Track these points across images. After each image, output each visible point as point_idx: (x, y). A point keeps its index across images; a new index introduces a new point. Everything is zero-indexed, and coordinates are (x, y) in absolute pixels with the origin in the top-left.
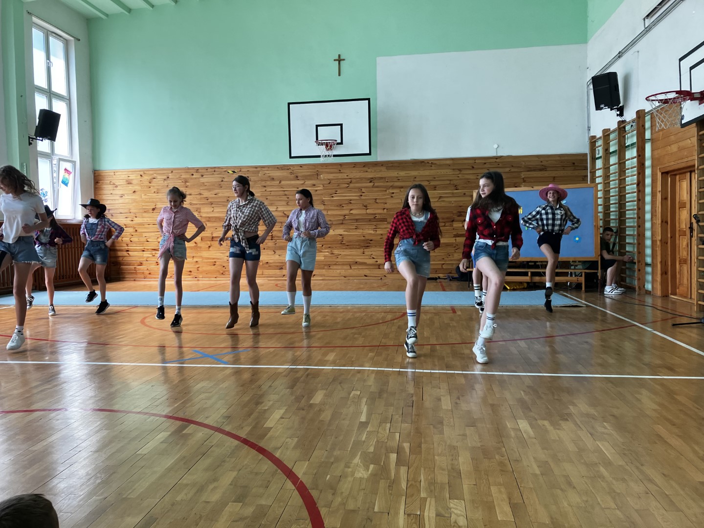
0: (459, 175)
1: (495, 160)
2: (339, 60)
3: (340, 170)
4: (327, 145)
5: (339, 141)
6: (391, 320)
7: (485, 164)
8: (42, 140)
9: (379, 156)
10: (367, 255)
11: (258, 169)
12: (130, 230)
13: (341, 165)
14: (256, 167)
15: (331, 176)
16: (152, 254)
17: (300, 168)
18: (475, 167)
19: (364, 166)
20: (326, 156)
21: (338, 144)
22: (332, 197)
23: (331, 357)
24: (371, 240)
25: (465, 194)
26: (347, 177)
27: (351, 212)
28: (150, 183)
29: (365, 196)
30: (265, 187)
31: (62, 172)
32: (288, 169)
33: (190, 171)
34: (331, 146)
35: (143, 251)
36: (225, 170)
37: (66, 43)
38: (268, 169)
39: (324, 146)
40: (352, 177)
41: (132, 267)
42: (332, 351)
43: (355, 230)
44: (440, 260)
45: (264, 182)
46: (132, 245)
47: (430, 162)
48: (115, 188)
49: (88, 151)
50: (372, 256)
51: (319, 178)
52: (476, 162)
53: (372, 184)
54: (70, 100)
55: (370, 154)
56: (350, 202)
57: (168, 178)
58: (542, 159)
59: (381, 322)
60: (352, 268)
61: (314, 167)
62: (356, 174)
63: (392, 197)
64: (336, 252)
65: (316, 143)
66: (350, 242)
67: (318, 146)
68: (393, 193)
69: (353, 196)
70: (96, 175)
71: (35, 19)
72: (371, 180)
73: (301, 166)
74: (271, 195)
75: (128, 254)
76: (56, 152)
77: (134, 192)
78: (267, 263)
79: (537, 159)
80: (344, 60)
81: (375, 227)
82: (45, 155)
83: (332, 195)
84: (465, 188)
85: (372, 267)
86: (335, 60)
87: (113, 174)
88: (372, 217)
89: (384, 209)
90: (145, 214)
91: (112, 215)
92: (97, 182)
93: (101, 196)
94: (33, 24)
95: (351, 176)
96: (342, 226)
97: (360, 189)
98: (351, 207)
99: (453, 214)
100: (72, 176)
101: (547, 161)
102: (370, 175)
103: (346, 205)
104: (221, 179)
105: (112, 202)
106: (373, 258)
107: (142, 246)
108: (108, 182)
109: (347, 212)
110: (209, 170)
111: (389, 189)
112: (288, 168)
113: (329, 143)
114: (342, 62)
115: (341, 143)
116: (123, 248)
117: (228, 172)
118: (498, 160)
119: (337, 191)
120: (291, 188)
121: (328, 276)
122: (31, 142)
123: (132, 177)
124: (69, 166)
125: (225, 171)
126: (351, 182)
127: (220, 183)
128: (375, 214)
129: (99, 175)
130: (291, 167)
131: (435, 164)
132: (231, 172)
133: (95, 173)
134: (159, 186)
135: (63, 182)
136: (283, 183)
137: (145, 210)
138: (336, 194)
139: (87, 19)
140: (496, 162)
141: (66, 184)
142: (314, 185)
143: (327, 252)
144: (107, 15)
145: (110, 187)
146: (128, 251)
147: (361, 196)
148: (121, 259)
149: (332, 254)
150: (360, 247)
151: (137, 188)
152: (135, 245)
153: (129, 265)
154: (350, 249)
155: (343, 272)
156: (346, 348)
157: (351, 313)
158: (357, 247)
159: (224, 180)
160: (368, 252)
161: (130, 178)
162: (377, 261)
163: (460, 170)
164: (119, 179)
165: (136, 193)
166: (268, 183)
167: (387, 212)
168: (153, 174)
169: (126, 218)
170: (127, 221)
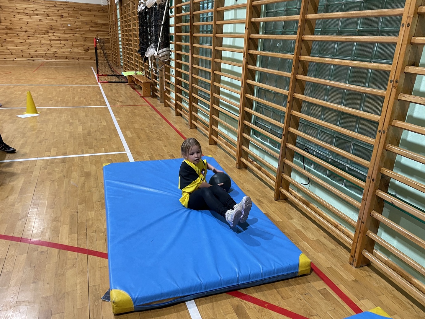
0: (49, 9)
1: (66, 3)
7: (61, 5)
10: (4, 48)
18: (57, 6)
24: (5, 40)
25: (53, 19)
52: (57, 3)
58: (88, 6)
63: (14, 17)
79: (85, 5)
84: (52, 16)
89: (10, 23)
99: (48, 29)
101: (91, 7)
111: (12, 13)
118: (68, 4)
140: (66, 4)
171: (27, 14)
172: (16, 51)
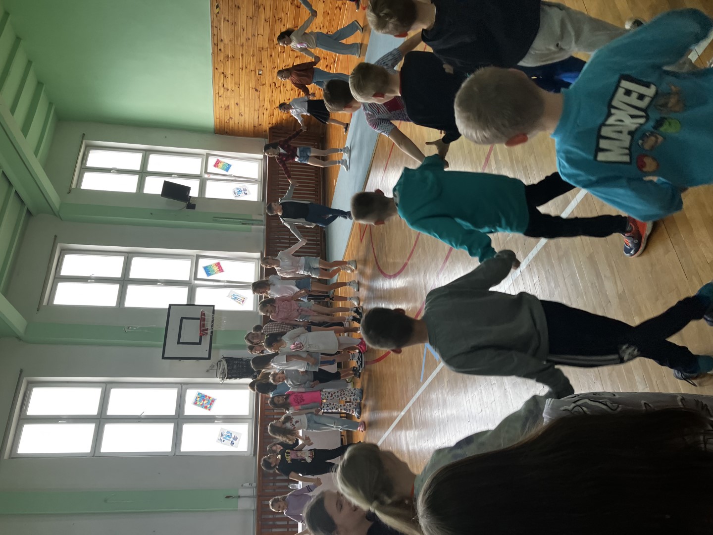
28: (228, 90)
31: (217, 170)
33: (216, 52)
36: (215, 16)
37: (89, 147)
48: (233, 120)
54: (145, 151)
57: (223, 73)
70: (219, 132)
71: (74, 185)
76: (199, 173)
77: (237, 104)
82: (202, 187)
87: (218, 119)
90: (261, 98)
91: (260, 125)
92: (227, 132)
94: (79, 187)
100: (221, 159)
104: (226, 22)
108: (226, 123)
110: (215, 33)
117: (218, 13)
122: (191, 205)
123: (221, 104)
124: (212, 161)
125: (217, 16)
127: (230, 24)
129: (220, 130)
132: (217, 10)
133: (217, 133)
135: (227, 170)
137: (257, 97)
139: (59, 121)
141: (229, 166)
145: (231, 122)
151: (233, 102)
159: (227, 18)
161: (223, 106)
168: (219, 87)
169: (263, 114)
170: (267, 113)
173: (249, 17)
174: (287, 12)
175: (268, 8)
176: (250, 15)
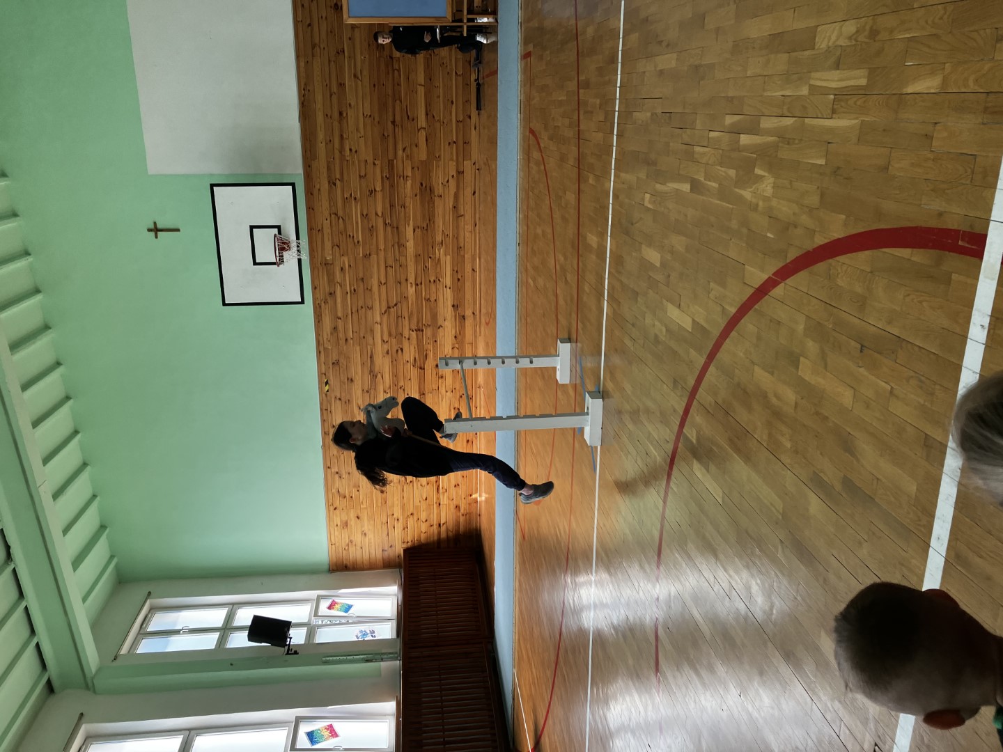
0: (322, 47)
2: (156, 230)
3: (319, 230)
4: (282, 249)
5: (275, 231)
6: (541, 152)
7: (303, 6)
8: (291, 638)
9: (296, 169)
10: (444, 190)
11: (322, 349)
12: (411, 522)
13: (310, 229)
14: (319, 352)
15: (328, 244)
16: (443, 493)
17: (318, 290)
18: (308, 22)
19: (312, 194)
20: (298, 251)
21: (280, 233)
22: (358, 242)
23: (593, 240)
24: (422, 184)
25: (350, 39)
26: (329, 219)
27: (380, 214)
28: (345, 497)
29: (355, 192)
30: (346, 340)
31: (333, 612)
32: (320, 307)
33: (327, 443)
34: (284, 243)
35: (440, 504)
36: (324, 395)
37: (154, 609)
38: (321, 335)
39: (285, 253)
40: (328, 212)
41: (462, 519)
42: (585, 238)
43: (407, 210)
44: (451, 80)
45: (341, 342)
46: (432, 520)
47: (303, 92)
48: (354, 543)
49: (303, 579)
50: (445, 183)
51: (330, 263)
52: (300, 20)
53: (338, 183)
54: (233, 604)
55: (293, 185)
56: (365, 216)
57: (337, 473)
59: (542, 168)
60: (462, 213)
61: (316, 270)
62: (323, 205)
63: (356, 152)
64: (439, 238)
65: (281, 266)
66: (424, 217)
67: (285, 263)
68: (351, 150)
69: (356, 211)
70: (335, 568)
71: (124, 651)
72: (332, 183)
73: (314, 288)
74: (358, 331)
75: (444, 524)
76: (305, 620)
77: (358, 518)
78: (456, 337)
80: (155, 223)
81: (402, 178)
82: (311, 634)
83: (356, 242)
85: (461, 185)
86: (156, 237)
87: (333, 546)
88: (387, 183)
89: (374, 164)
90: (389, 503)
91: (391, 546)
92: (346, 567)
93: (365, 562)
94: (131, 652)
95: (326, 213)
96: (401, 228)
97: (345, 200)
98: (372, 216)
99: (380, 57)
100: (337, 600)
102: (325, 185)
103: (370, 222)
104: (338, 402)
105: (373, 547)
106: (448, 181)
107: (432, 507)
108: (344, 552)
109: (380, 221)
110: (325, 418)
111: (345, 156)
112: (318, 306)
113: (279, 245)
114: (159, 226)
115: (279, 227)
116: (436, 532)
117: (328, 391)
119: (350, 236)
120: (347, 302)
121: (475, 249)
122: (293, 652)
123: (337, 521)
124: (324, 605)
125: (326, 395)
126: (336, 214)
127: (344, 403)
128: (382, 178)
129: (336, 564)
130: (317, 302)
131: (305, 84)
132: (327, 388)
133: (333, 570)
134: (349, 485)
135: (347, 611)
136: (340, 314)
137: (383, 503)
138: (353, 237)
139: (120, 583)
141: (350, 607)
142: (342, 269)
143: (439, 250)
144: (112, 557)
145: (352, 550)
146: (440, 525)
147: (355, 199)
148: (450, 534)
149: (442, 243)
150: (432, 202)
151: (352, 514)
152: (432, 515)
153: (458, 523)
154: (434, 216)
155: (468, 227)
156: (581, 219)
157: (530, 213)
158: (431, 205)
159: (339, 396)
160: (439, 189)
161: (339, 524)
162: (453, 176)
163: (314, 46)
164: (342, 538)
165: (360, 515)
166: (341, 335)
167: (379, 160)
168: (333, 494)
169: (394, 527)
170: (399, 526)
171: (345, 115)
172: (452, 159)
173: (365, 391)
174: (409, 378)
175: (387, 376)
176: (366, 388)
